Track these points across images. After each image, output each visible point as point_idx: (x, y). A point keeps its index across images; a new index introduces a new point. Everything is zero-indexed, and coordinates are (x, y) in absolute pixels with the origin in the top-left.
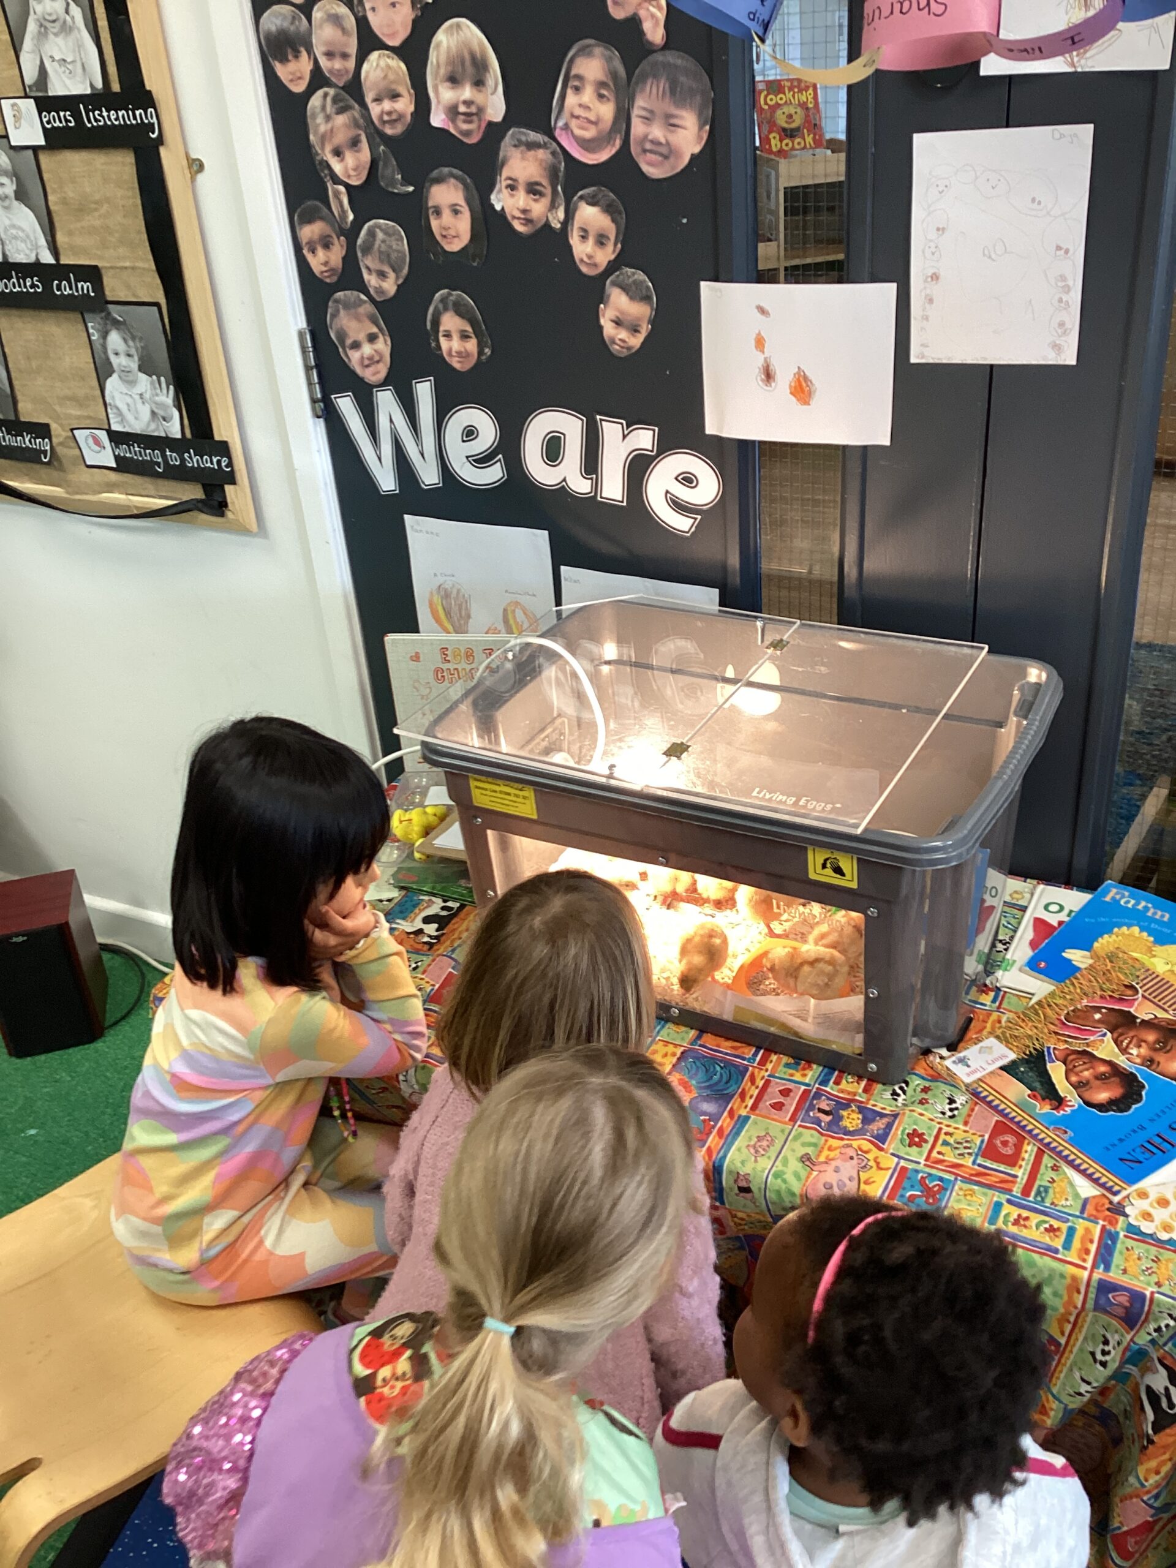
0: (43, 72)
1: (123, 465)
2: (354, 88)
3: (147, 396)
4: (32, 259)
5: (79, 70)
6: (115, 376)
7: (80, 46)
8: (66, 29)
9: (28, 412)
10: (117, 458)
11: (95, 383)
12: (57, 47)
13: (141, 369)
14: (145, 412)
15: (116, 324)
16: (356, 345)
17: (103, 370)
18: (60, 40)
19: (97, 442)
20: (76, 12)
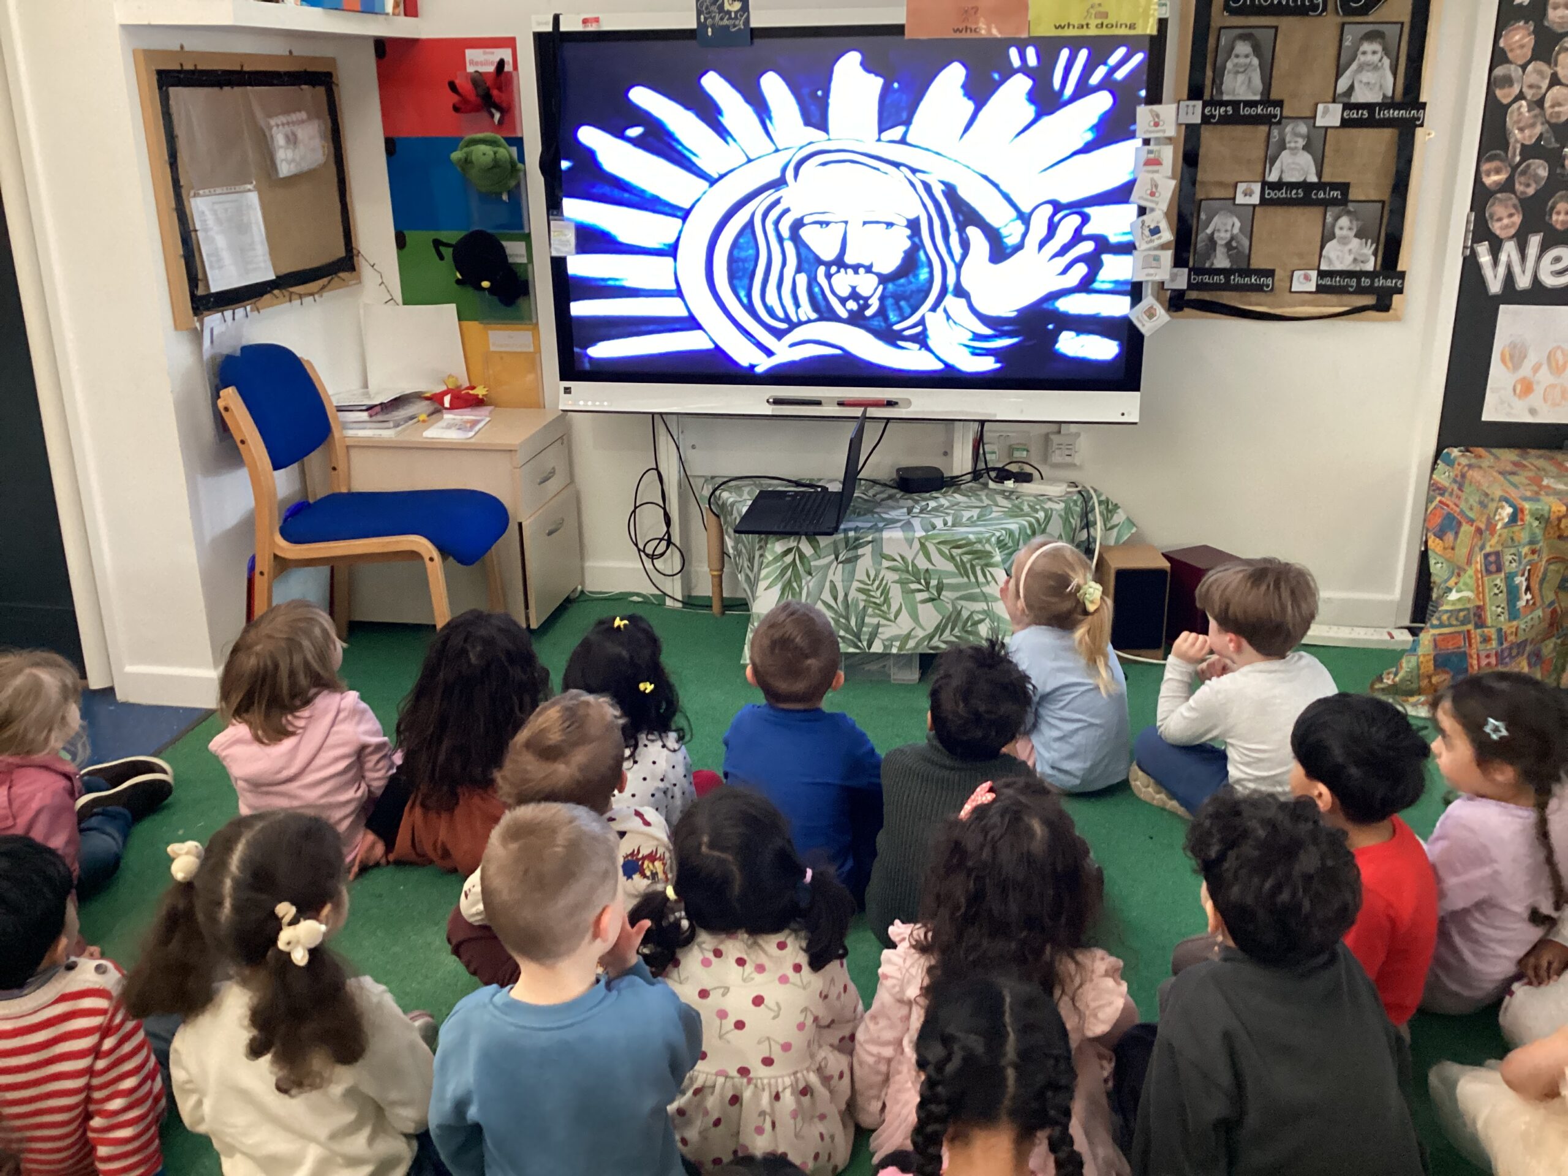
0: (1351, 88)
1: (1321, 289)
2: (1540, 103)
3: (1354, 250)
4: (1301, 179)
5: (1378, 86)
6: (1334, 242)
7: (1383, 77)
8: (1376, 68)
9: (1256, 263)
10: (1318, 286)
11: (1319, 244)
12: (1367, 76)
13: (1356, 236)
14: (1351, 258)
15: (1349, 213)
16: (1500, 219)
17: (1327, 236)
18: (1369, 74)
19: (1307, 278)
20: (1387, 62)
